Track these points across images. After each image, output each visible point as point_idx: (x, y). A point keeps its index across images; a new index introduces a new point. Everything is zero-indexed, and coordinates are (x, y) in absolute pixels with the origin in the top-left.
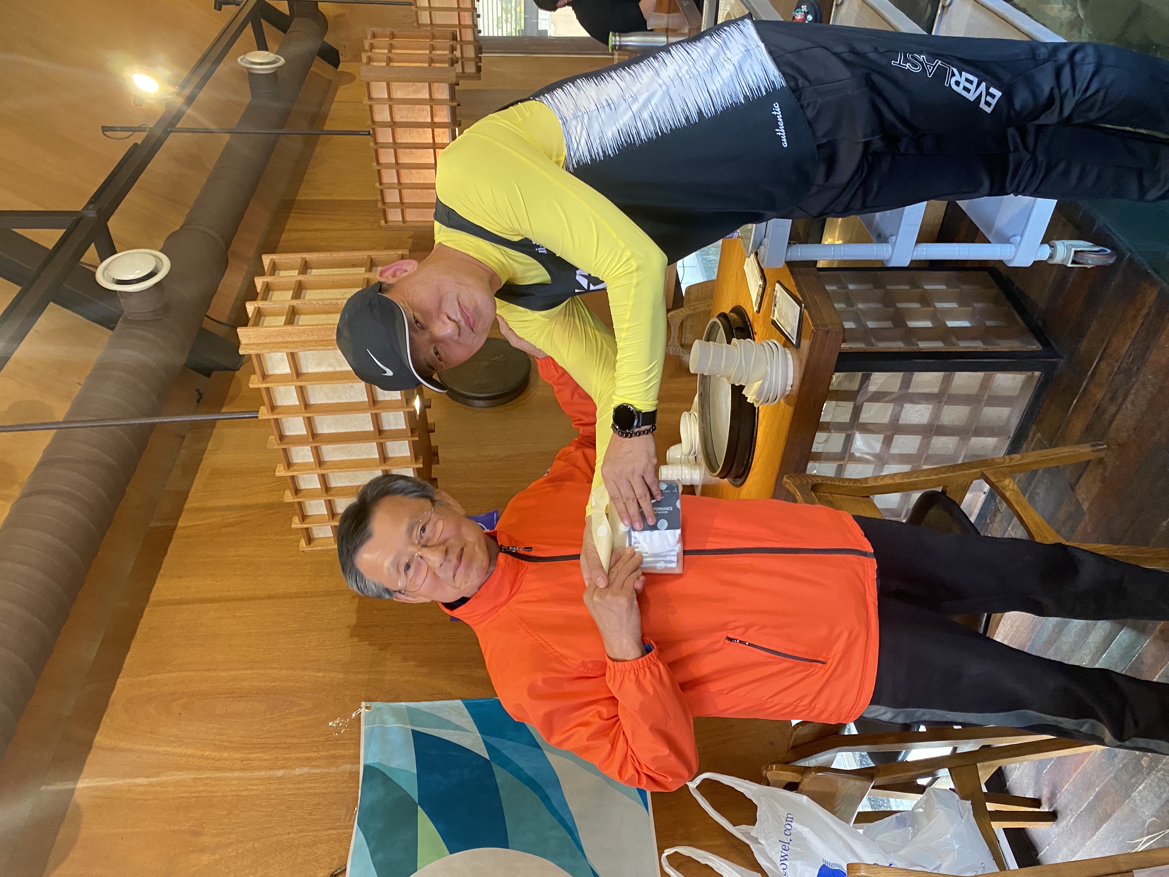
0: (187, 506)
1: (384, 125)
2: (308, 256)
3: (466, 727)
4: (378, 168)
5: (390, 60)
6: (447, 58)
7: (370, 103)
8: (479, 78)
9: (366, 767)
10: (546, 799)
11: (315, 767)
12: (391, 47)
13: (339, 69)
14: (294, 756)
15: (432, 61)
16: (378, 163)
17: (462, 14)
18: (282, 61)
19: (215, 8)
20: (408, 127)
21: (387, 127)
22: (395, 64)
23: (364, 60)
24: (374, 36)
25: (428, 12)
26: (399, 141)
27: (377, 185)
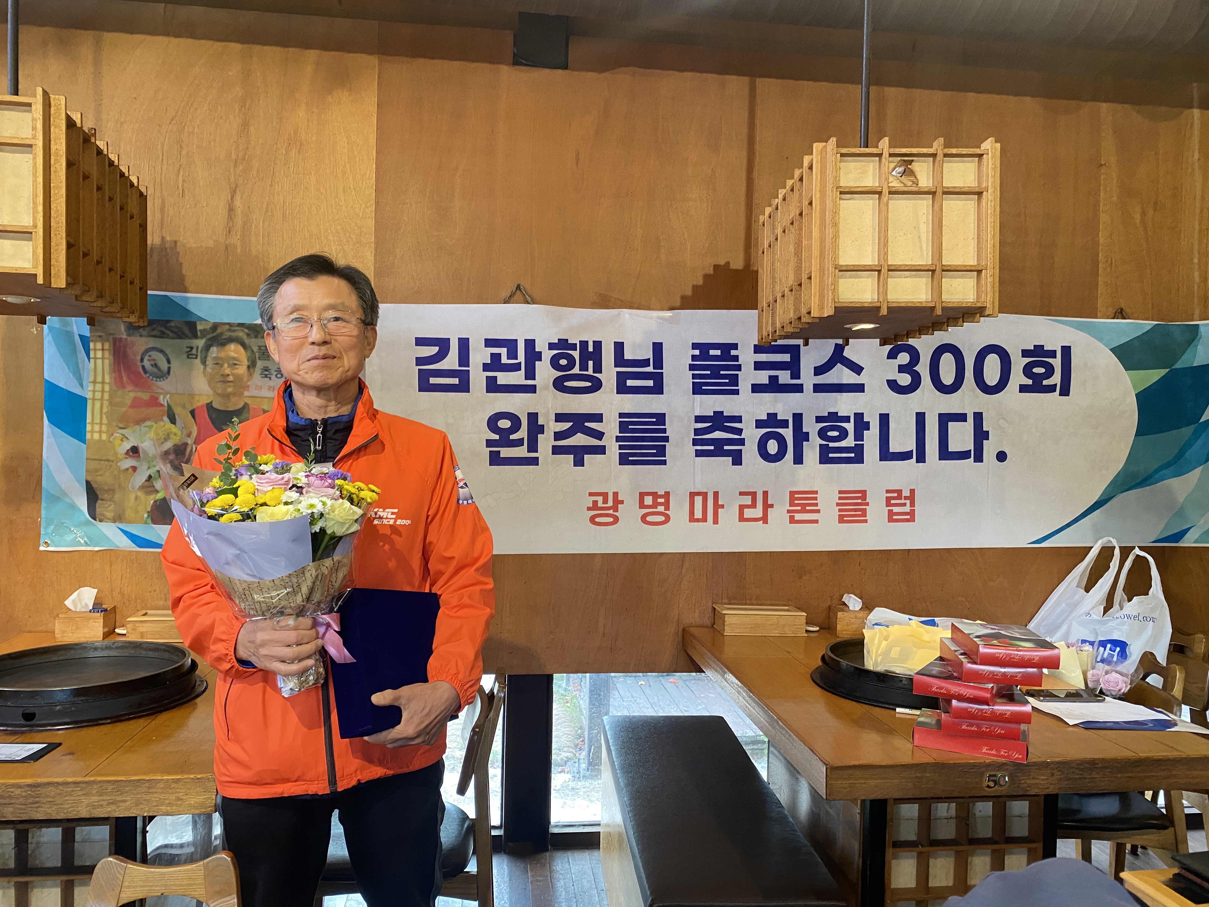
9: (1197, 326)
11: (1199, 287)
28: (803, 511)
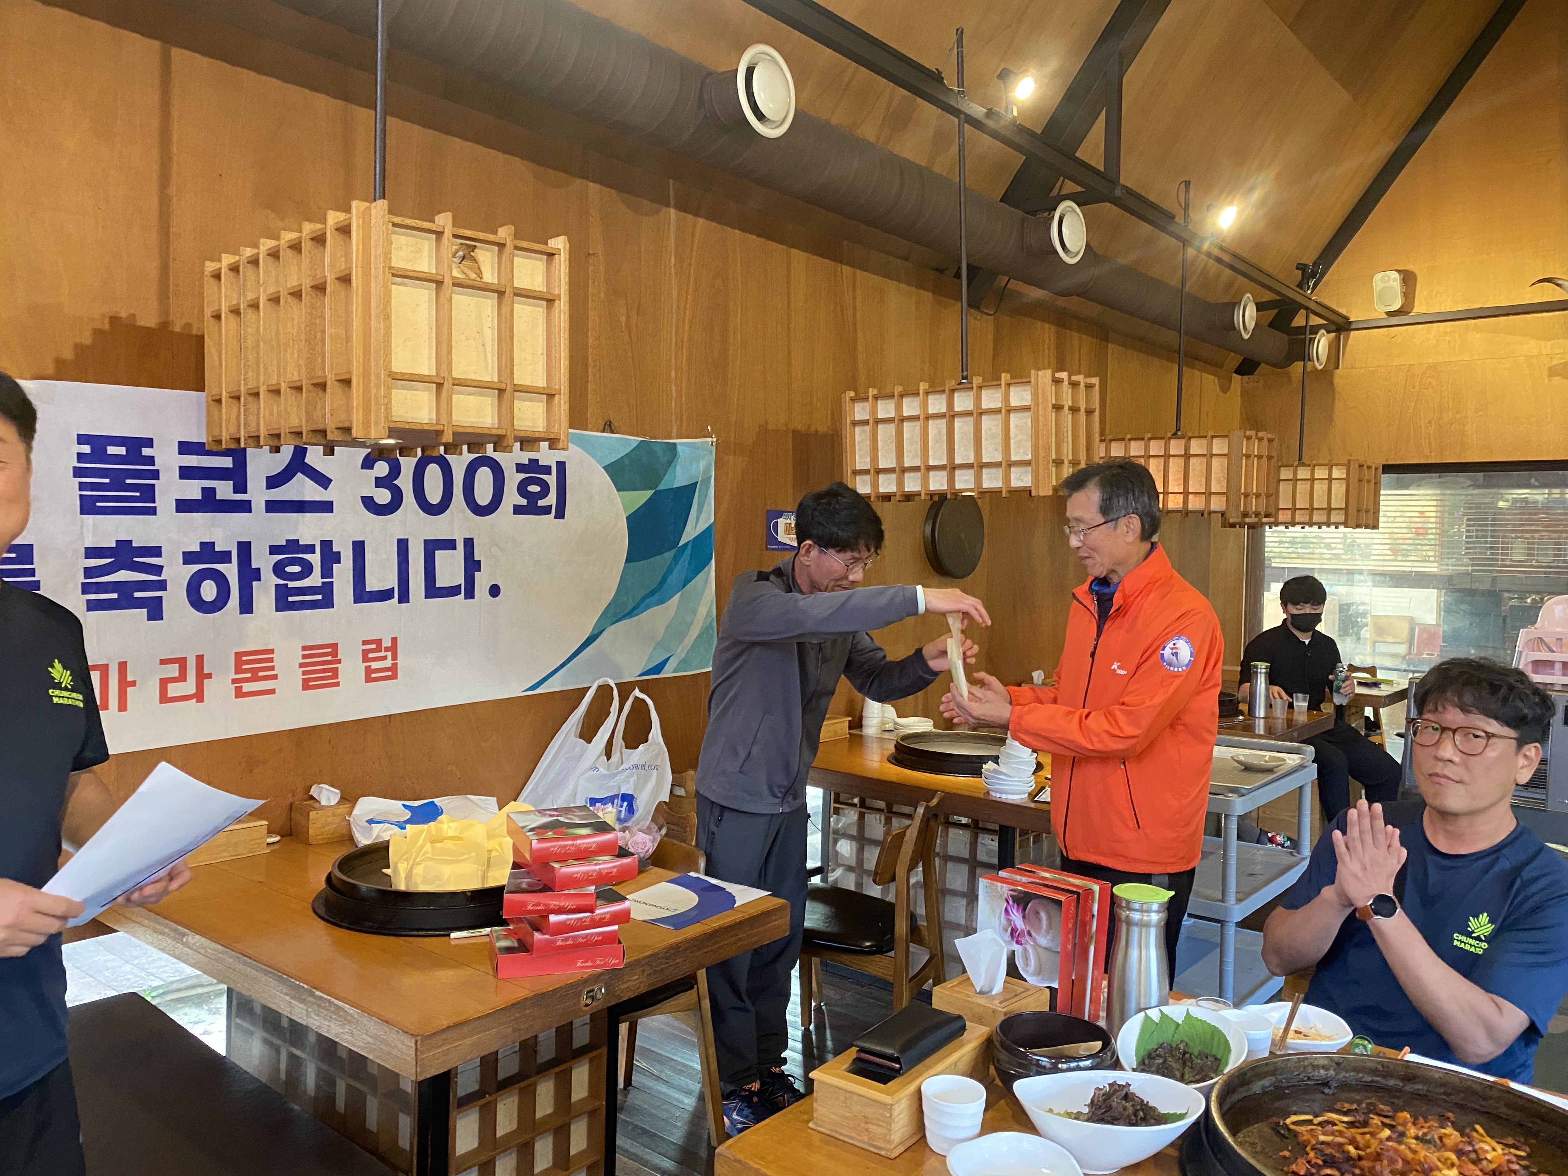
0: (858, 271)
1: (1187, 448)
2: (1097, 414)
3: (698, 526)
4: (1146, 438)
5: (1248, 456)
6: (1248, 509)
7: (1209, 437)
8: (1224, 526)
9: (675, 444)
10: (653, 593)
11: (676, 402)
12: (1260, 457)
13: (1234, 375)
14: (684, 385)
15: (1246, 496)
16: (1150, 439)
17: (1290, 512)
18: (1246, 336)
19: (1299, 264)
20: (1185, 471)
21: (1185, 450)
22: (1244, 461)
23: (1248, 433)
24: (1270, 441)
25: (1291, 477)
26: (1171, 460)
27: (1129, 436)
28: (255, 678)
